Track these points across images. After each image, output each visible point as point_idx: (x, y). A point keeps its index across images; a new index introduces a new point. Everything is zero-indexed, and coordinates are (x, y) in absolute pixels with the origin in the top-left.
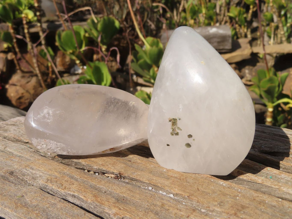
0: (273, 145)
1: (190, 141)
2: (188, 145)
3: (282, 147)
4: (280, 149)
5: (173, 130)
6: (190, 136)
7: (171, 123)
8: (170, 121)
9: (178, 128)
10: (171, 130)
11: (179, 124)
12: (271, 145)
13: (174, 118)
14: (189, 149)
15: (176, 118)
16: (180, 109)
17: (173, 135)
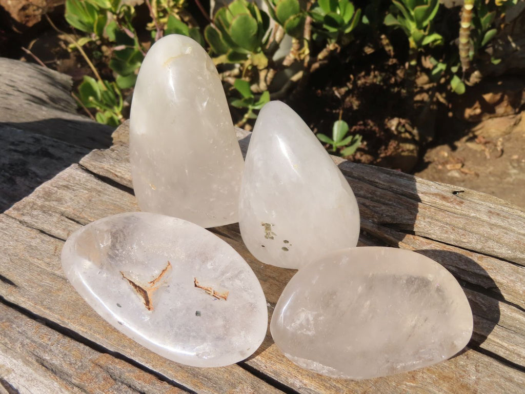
0: (397, 213)
1: (286, 245)
2: (285, 249)
3: (406, 217)
4: (404, 219)
5: (267, 234)
6: (286, 242)
7: (264, 228)
8: (263, 225)
9: (273, 233)
10: (265, 234)
11: (273, 229)
12: (395, 214)
13: (267, 223)
14: (286, 252)
15: (270, 223)
16: (273, 215)
17: (267, 238)
